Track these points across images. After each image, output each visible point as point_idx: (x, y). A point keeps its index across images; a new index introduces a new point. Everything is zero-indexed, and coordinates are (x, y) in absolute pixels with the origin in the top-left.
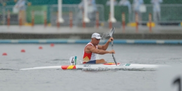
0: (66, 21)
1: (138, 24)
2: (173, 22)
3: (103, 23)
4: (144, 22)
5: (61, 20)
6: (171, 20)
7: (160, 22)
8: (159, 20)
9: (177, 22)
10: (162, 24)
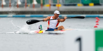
0: (7, 4)
1: (51, 5)
2: (72, 3)
3: (29, 5)
4: (55, 4)
5: (4, 3)
6: (71, 2)
7: (65, 3)
8: (63, 3)
9: (75, 3)
10: (65, 5)
